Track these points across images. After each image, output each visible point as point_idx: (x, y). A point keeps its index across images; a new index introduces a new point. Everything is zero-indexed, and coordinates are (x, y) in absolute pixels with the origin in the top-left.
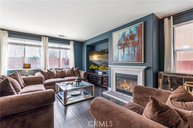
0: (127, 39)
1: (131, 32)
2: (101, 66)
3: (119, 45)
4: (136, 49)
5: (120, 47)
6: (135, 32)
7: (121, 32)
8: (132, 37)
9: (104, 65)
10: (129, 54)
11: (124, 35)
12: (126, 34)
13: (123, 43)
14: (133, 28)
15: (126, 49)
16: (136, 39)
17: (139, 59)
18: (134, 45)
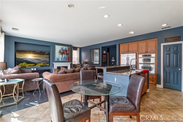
0: (64, 51)
1: (66, 49)
2: (40, 63)
3: (60, 52)
4: (68, 56)
5: (60, 54)
6: (67, 49)
7: (61, 47)
8: (66, 51)
9: (43, 63)
10: (65, 58)
11: (62, 49)
12: (64, 48)
13: (62, 52)
14: (67, 47)
15: (64, 55)
16: (68, 52)
17: (69, 60)
18: (67, 54)
